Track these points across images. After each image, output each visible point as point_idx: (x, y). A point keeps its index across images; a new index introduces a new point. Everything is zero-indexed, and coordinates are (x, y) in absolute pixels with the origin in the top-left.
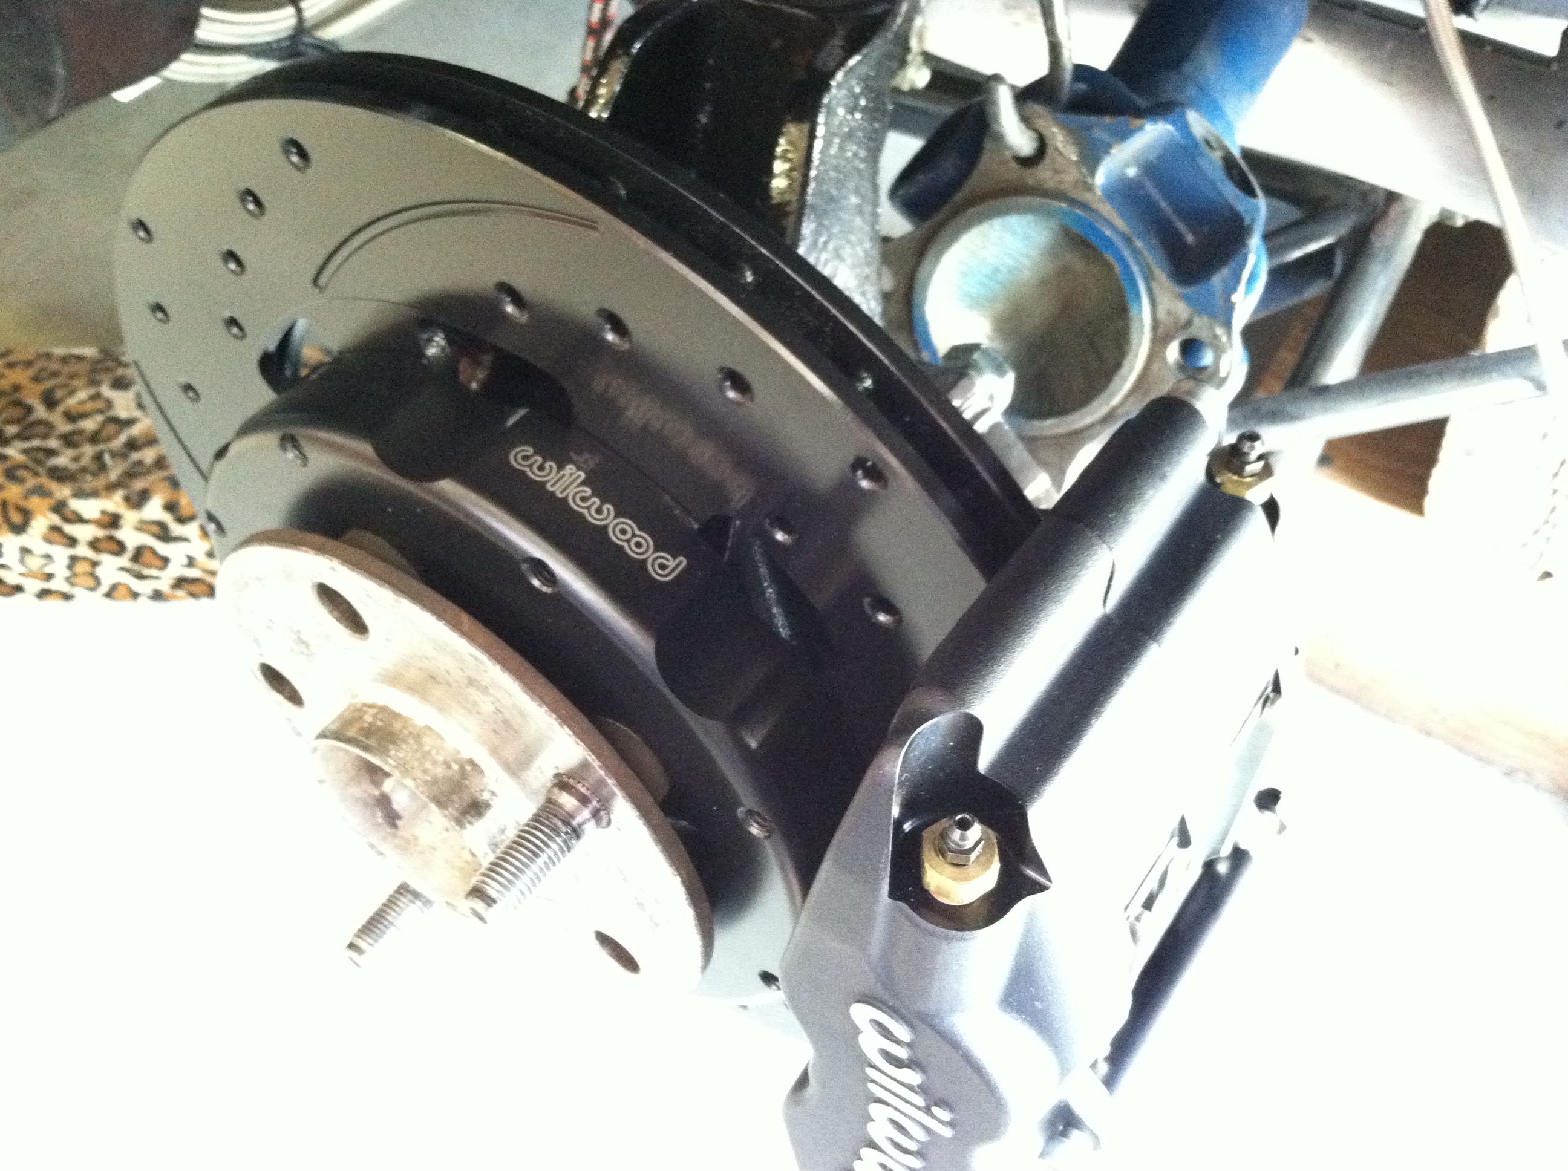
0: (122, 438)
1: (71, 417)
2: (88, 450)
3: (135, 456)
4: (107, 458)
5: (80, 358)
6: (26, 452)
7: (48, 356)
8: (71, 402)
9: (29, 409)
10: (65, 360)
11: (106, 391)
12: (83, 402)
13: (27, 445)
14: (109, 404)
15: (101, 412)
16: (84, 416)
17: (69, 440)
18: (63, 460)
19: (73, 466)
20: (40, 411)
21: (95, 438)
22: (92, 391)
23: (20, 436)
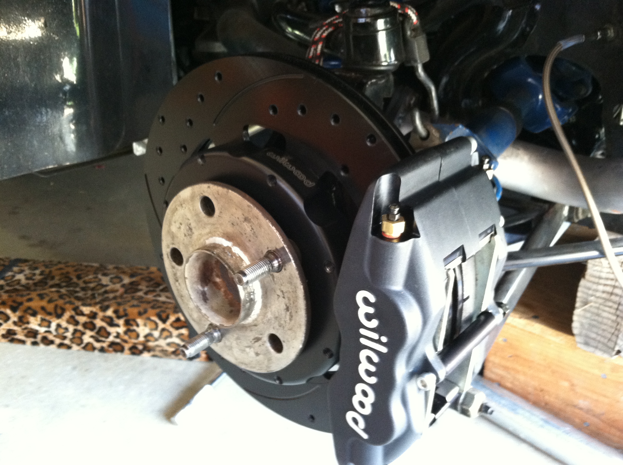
0: (103, 290)
1: (85, 282)
2: (90, 293)
3: (106, 295)
4: (96, 295)
5: (92, 267)
6: (68, 291)
7: (81, 265)
8: (87, 279)
9: (71, 279)
10: (86, 266)
11: (100, 276)
12: (90, 279)
13: (69, 289)
14: (100, 280)
15: (96, 282)
16: (90, 282)
17: (83, 289)
18: (80, 294)
19: (84, 296)
20: (75, 280)
21: (93, 289)
22: (94, 276)
23: (66, 286)
